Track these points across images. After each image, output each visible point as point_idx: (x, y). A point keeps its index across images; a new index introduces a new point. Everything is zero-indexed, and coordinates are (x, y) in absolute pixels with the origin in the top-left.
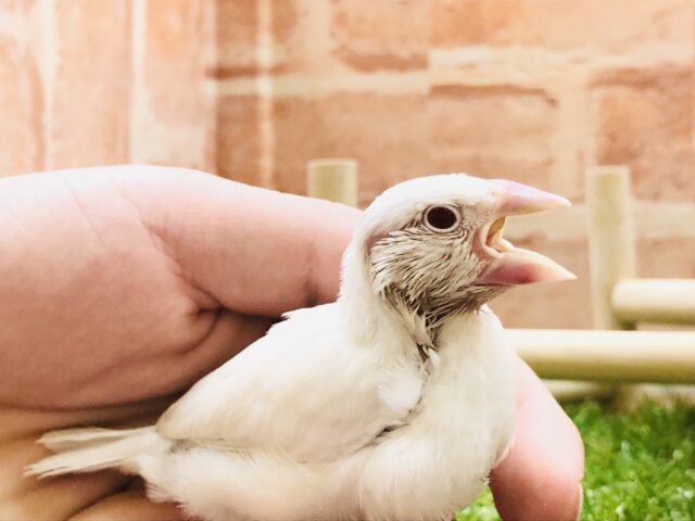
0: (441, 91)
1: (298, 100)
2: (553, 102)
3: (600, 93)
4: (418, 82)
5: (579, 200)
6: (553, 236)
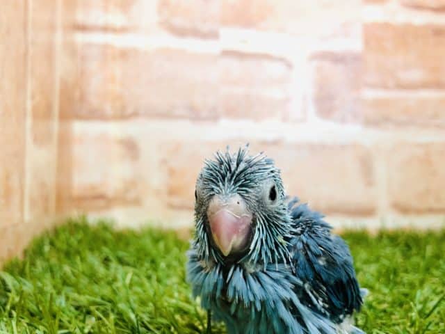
0: (227, 53)
2: (290, 66)
3: (315, 63)
5: (303, 121)
6: (289, 140)
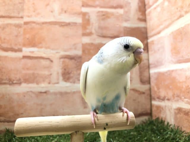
2: (52, 61)
3: (62, 60)
5: (58, 83)
6: (51, 91)
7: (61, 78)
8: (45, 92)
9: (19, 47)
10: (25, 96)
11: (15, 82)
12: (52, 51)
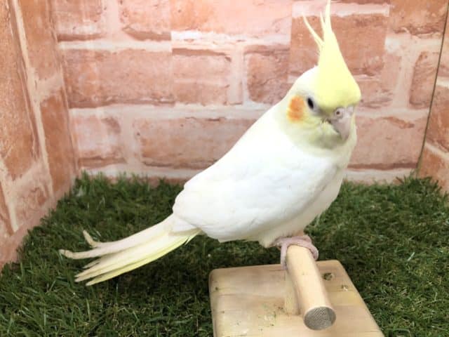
0: (177, 51)
1: (108, 52)
2: (229, 59)
3: (249, 56)
4: (166, 46)
5: (240, 103)
6: (229, 118)
7: (246, 93)
8: (218, 120)
9: (165, 30)
10: (182, 126)
11: (163, 100)
12: (229, 39)
